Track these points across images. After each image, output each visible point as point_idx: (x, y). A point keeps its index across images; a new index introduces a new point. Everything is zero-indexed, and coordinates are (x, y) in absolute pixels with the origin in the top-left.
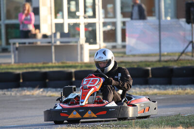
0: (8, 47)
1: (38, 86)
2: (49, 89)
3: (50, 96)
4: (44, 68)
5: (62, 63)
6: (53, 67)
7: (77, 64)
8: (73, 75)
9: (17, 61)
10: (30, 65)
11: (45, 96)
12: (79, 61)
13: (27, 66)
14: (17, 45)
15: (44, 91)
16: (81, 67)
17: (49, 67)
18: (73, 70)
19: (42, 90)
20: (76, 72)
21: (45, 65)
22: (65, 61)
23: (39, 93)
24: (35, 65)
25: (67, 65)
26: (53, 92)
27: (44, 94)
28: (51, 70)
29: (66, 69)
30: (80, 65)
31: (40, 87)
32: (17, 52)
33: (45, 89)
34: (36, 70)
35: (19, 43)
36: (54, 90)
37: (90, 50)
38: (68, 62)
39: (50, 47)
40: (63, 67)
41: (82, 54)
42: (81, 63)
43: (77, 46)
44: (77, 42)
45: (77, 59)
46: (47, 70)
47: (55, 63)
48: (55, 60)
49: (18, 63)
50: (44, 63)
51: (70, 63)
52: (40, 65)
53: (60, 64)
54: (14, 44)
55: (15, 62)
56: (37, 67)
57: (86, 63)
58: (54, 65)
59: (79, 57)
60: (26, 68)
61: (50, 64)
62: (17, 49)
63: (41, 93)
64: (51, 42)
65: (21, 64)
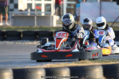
6: (36, 29)
7: (50, 28)
9: (13, 24)
12: (51, 26)
14: (13, 15)
22: (42, 26)
24: (24, 27)
32: (13, 19)
35: (14, 14)
38: (44, 26)
39: (34, 17)
41: (52, 21)
43: (50, 17)
44: (50, 14)
45: (49, 25)
47: (37, 27)
48: (37, 25)
49: (14, 25)
50: (30, 26)
52: (27, 27)
54: (12, 14)
55: (12, 25)
57: (55, 27)
59: (51, 23)
61: (34, 27)
62: (13, 17)
64: (34, 14)
65: (16, 27)
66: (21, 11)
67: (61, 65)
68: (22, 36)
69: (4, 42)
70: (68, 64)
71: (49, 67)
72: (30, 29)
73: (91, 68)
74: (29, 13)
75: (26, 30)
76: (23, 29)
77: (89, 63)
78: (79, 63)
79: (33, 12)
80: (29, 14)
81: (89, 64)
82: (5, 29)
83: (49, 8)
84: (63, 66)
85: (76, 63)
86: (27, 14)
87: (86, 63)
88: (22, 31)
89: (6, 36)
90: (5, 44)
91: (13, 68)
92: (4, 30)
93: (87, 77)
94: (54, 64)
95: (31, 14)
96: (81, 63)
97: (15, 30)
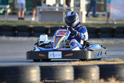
14: (41, 10)
24: (52, 23)
32: (40, 15)
35: (42, 9)
39: (62, 12)
44: (79, 10)
49: (41, 21)
50: (58, 22)
54: (39, 9)
55: (39, 21)
56: (54, 25)
64: (62, 9)
65: (43, 23)
66: (49, 6)
67: (90, 63)
68: (49, 32)
69: (31, 38)
70: (98, 62)
71: (77, 65)
72: (58, 25)
73: (121, 67)
74: (57, 8)
75: (54, 26)
76: (51, 25)
77: (119, 61)
78: (109, 61)
79: (61, 8)
80: (57, 10)
81: (120, 63)
82: (33, 25)
83: (78, 3)
84: (92, 64)
85: (106, 61)
86: (55, 9)
87: (117, 61)
88: (49, 27)
89: (33, 32)
90: (31, 40)
91: (40, 66)
92: (31, 26)
93: (117, 75)
94: (83, 62)
95: (59, 9)
96: (111, 61)
97: (42, 26)
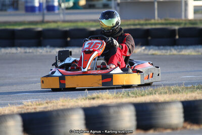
0: (109, 2)
1: (140, 44)
2: (152, 47)
3: (153, 55)
4: (146, 24)
5: (166, 20)
6: (155, 24)
7: (181, 21)
8: (177, 32)
10: (131, 22)
11: (147, 55)
12: (183, 17)
13: (129, 22)
14: (119, 1)
15: (146, 49)
16: (185, 24)
17: (151, 24)
18: (177, 27)
19: (144, 48)
20: (179, 30)
21: (148, 22)
23: (141, 51)
25: (171, 22)
26: (156, 50)
27: (146, 52)
28: (154, 27)
29: (168, 27)
30: (184, 22)
31: (142, 45)
33: (148, 48)
34: (138, 27)
36: (157, 48)
37: (195, 7)
38: (171, 19)
40: (166, 24)
41: (186, 10)
42: (185, 20)
45: (180, 16)
46: (149, 27)
47: (158, 20)
48: (158, 16)
50: (146, 20)
51: (174, 20)
52: (142, 22)
53: (163, 21)
57: (190, 20)
58: (156, 22)
59: (183, 14)
60: (128, 25)
62: (118, 5)
63: (142, 51)
